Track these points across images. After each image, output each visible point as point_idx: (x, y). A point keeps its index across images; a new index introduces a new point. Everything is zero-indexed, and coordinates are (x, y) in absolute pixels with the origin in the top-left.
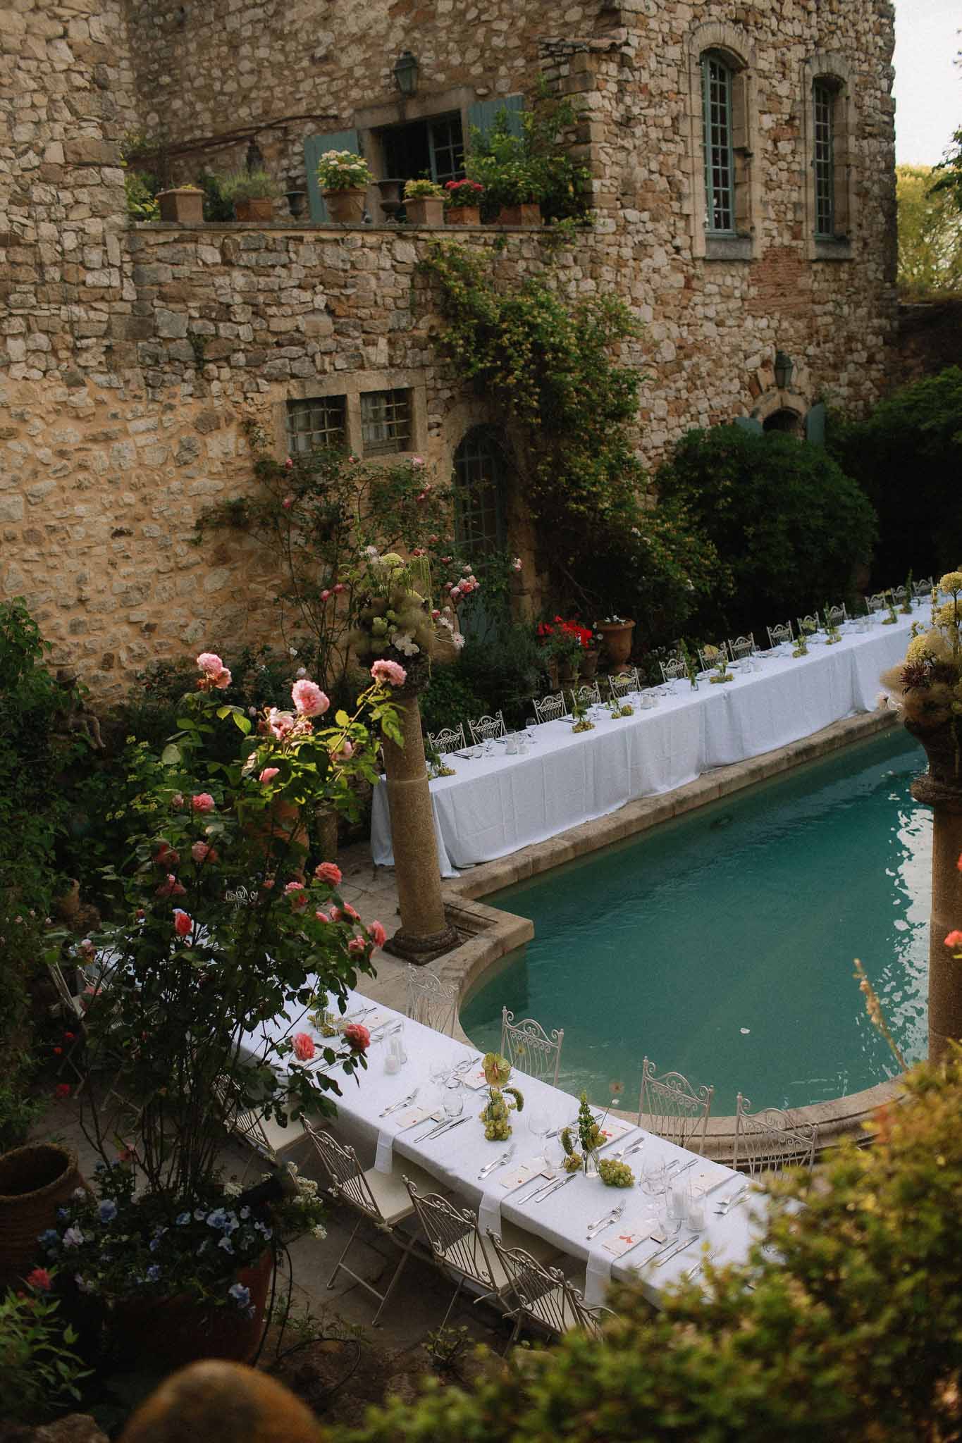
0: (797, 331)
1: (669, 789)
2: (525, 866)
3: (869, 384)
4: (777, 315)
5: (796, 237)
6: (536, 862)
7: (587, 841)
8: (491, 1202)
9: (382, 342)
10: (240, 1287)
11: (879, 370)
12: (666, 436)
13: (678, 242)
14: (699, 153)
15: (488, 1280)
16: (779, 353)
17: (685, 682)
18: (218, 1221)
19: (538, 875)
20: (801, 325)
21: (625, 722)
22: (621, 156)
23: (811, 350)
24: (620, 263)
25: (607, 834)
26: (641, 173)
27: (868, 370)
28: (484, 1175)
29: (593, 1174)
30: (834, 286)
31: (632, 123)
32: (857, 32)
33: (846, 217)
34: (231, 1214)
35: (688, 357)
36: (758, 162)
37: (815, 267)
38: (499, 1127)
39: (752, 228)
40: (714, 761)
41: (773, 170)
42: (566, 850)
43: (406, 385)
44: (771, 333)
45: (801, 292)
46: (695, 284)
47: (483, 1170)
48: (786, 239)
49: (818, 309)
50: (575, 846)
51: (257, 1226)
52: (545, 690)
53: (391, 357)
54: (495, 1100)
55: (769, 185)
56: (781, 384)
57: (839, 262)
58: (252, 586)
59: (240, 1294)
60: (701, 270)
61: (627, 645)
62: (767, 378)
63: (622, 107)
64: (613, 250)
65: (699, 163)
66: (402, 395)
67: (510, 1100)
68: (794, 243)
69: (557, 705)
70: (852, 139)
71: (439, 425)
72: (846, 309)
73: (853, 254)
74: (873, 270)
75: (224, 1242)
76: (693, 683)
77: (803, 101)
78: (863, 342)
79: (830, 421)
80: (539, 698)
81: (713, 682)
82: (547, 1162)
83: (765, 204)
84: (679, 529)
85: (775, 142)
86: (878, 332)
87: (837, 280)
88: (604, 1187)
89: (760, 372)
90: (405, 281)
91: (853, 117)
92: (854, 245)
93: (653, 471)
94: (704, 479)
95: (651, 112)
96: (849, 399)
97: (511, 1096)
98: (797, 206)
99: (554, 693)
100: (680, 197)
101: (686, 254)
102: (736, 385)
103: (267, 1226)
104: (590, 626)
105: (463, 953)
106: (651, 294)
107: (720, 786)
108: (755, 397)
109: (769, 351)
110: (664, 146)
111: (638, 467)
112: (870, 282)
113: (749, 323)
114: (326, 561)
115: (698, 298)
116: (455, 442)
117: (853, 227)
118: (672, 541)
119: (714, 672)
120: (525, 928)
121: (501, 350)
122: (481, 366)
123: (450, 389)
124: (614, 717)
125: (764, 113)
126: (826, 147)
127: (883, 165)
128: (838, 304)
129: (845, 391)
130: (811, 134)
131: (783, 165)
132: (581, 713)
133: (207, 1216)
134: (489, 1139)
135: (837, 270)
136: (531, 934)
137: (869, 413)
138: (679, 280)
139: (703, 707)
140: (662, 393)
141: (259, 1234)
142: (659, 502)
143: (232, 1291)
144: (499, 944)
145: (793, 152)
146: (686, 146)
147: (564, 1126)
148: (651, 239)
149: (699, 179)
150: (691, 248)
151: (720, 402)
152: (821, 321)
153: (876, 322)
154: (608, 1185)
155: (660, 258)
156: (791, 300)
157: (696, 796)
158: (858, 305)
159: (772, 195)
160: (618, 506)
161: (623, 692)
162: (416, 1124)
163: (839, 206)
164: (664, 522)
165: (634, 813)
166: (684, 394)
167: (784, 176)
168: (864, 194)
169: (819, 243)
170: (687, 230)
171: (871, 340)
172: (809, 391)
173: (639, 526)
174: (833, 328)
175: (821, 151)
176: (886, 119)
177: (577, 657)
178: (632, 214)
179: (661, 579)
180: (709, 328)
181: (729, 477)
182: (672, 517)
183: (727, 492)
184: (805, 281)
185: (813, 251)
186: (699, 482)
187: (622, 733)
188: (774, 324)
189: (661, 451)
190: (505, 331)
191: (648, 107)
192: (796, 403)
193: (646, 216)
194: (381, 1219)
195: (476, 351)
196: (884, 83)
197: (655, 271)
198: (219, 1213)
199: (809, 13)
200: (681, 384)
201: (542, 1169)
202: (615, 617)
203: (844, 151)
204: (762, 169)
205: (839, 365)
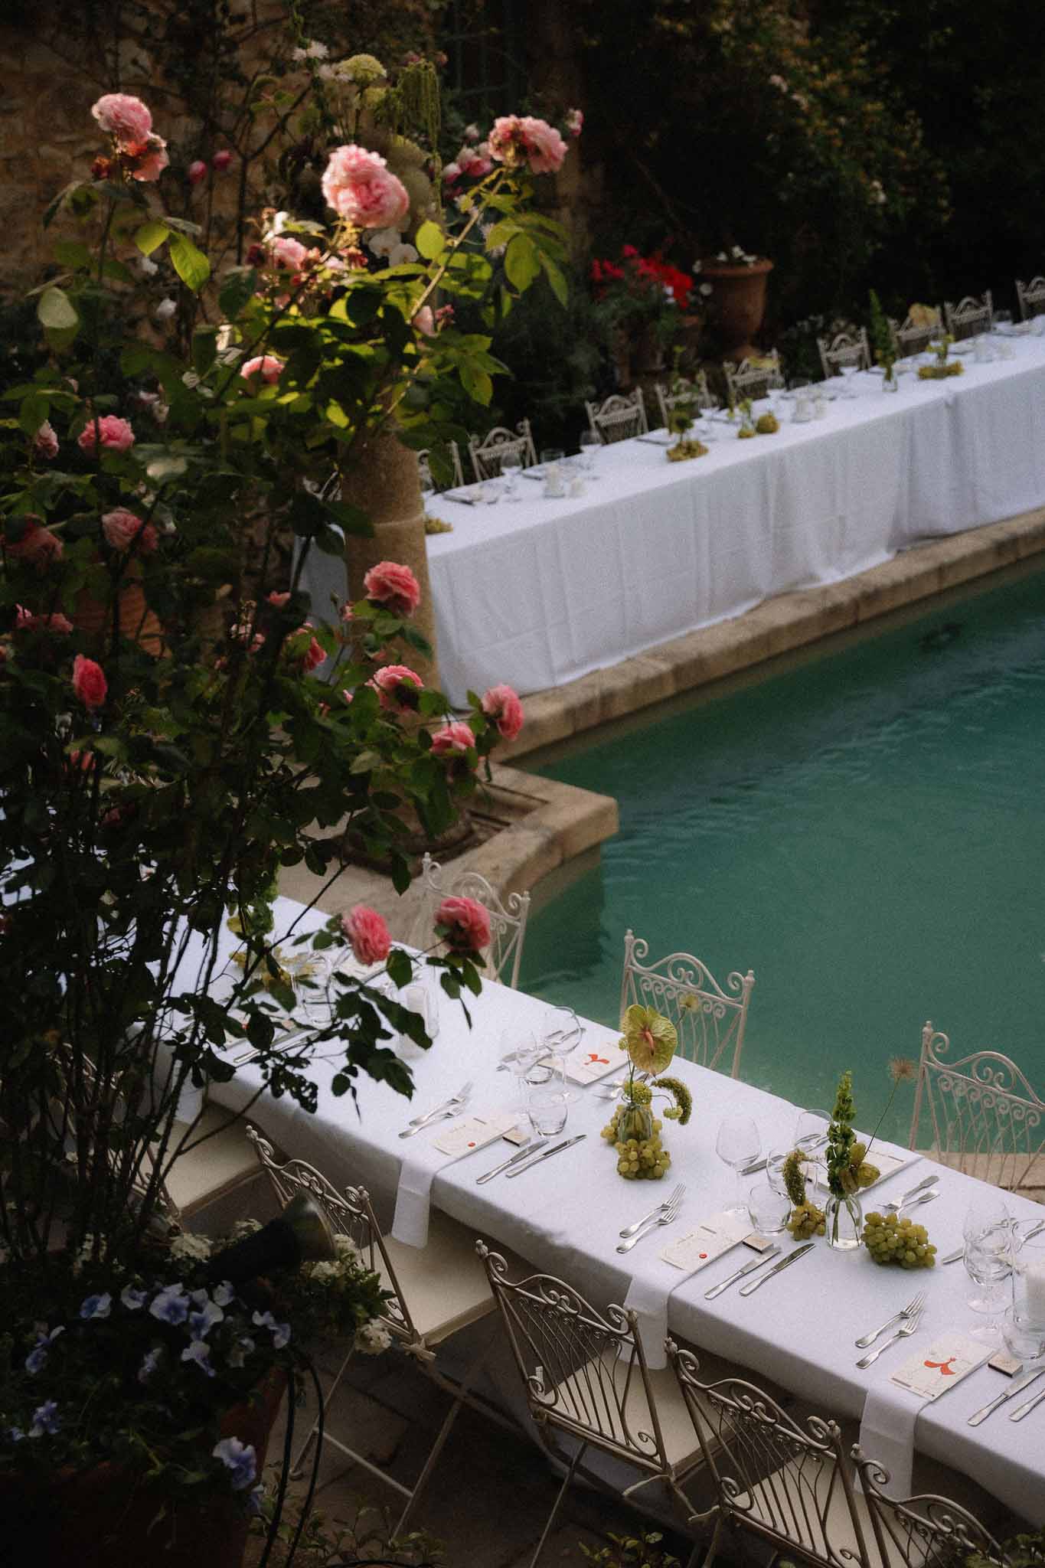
1: (840, 578)
2: (588, 705)
6: (607, 698)
7: (700, 663)
8: (650, 1295)
10: (235, 1443)
15: (650, 1448)
17: (873, 378)
18: (173, 1309)
19: (607, 723)
21: (761, 446)
25: (739, 650)
28: (629, 1243)
29: (849, 1242)
34: (200, 1295)
38: (647, 1153)
40: (923, 526)
42: (659, 680)
47: (624, 1234)
50: (678, 672)
51: (258, 1320)
52: (606, 387)
54: (638, 1098)
58: (46, 150)
59: (234, 1457)
61: (755, 306)
67: (662, 1102)
69: (629, 414)
75: (195, 1351)
76: (888, 377)
80: (598, 399)
81: (925, 375)
82: (753, 1219)
84: (852, 85)
88: (873, 1266)
97: (669, 1093)
99: (625, 392)
103: (279, 1319)
104: (687, 270)
105: (490, 857)
107: (941, 571)
114: (190, 112)
118: (841, 110)
119: (929, 358)
120: (602, 814)
124: (742, 436)
132: (683, 425)
133: (149, 1300)
134: (628, 1176)
136: (612, 827)
139: (908, 423)
141: (263, 1336)
142: (812, 34)
143: (218, 1452)
144: (556, 841)
147: (787, 1149)
154: (882, 1263)
157: (896, 587)
160: (745, 33)
161: (758, 391)
162: (475, 1149)
164: (824, 71)
165: (783, 615)
173: (782, 71)
177: (667, 323)
179: (822, 182)
182: (841, 62)
183: (945, 16)
187: (760, 466)
194: (414, 1335)
198: (173, 1293)
201: (742, 1231)
202: (737, 251)
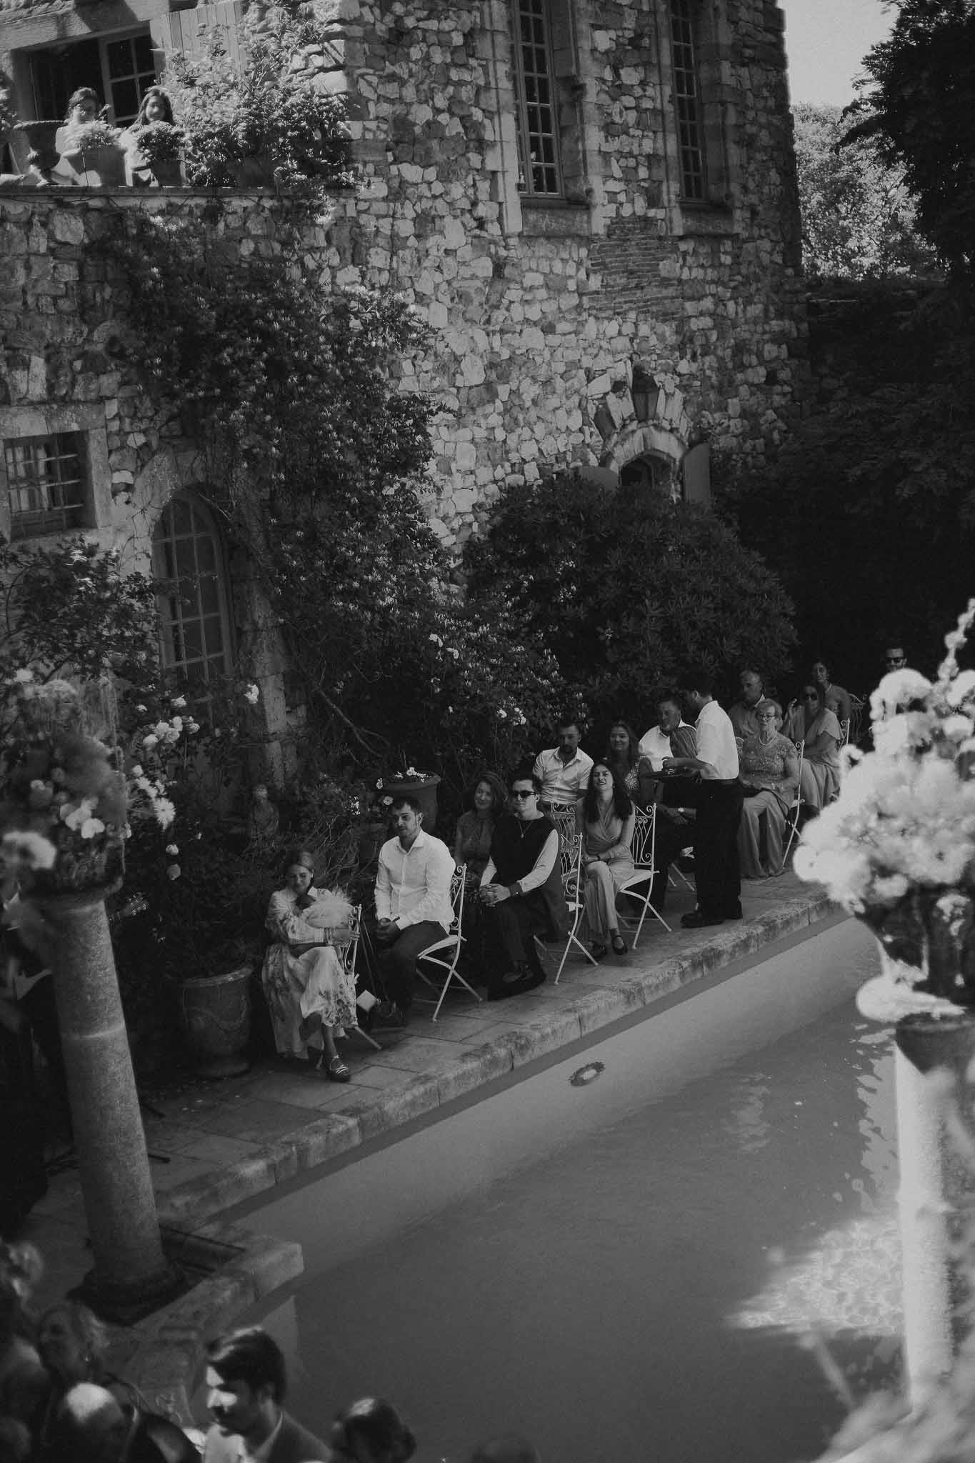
0: (662, 338)
2: (287, 1160)
3: (771, 414)
4: (632, 316)
5: (653, 201)
6: (303, 1153)
7: (381, 1116)
9: (39, 365)
11: (784, 395)
12: (475, 497)
13: (481, 211)
14: (505, 84)
16: (638, 371)
20: (668, 330)
22: (391, 90)
23: (684, 367)
24: (395, 245)
26: (422, 114)
27: (768, 395)
30: (711, 275)
31: (406, 39)
33: (723, 176)
35: (503, 377)
36: (592, 95)
37: (683, 246)
39: (589, 192)
42: (348, 1132)
43: (75, 427)
44: (622, 343)
45: (665, 283)
46: (507, 271)
49: (690, 307)
50: (362, 1125)
53: (51, 388)
55: (610, 129)
56: (643, 415)
57: (718, 238)
60: (516, 251)
62: (621, 407)
63: (389, 19)
64: (385, 225)
65: (507, 97)
66: (71, 443)
68: (651, 213)
70: (726, 67)
71: (129, 488)
72: (731, 305)
73: (737, 229)
74: (766, 250)
77: (653, 12)
78: (759, 355)
79: (719, 470)
83: (605, 156)
84: (501, 634)
85: (616, 69)
86: (778, 339)
87: (717, 265)
89: (611, 399)
90: (69, 273)
91: (726, 36)
92: (738, 214)
93: (458, 550)
94: (534, 560)
95: (433, 25)
96: (744, 436)
98: (652, 159)
100: (482, 146)
101: (494, 229)
102: (576, 421)
104: (372, 786)
105: (192, 1302)
106: (444, 286)
108: (606, 437)
109: (624, 370)
110: (454, 75)
111: (435, 543)
112: (764, 268)
113: (591, 327)
115: (514, 294)
116: (154, 513)
117: (735, 188)
118: (491, 652)
120: (289, 1258)
121: (219, 370)
122: (190, 395)
123: (145, 432)
125: (599, 28)
126: (689, 77)
127: (771, 103)
128: (719, 301)
129: (736, 425)
130: (666, 59)
131: (628, 101)
135: (715, 253)
136: (298, 1267)
137: (772, 458)
138: (485, 267)
140: (465, 434)
142: (469, 594)
144: (249, 1285)
145: (643, 83)
146: (486, 74)
148: (440, 205)
149: (508, 121)
150: (500, 219)
151: (554, 445)
152: (695, 324)
153: (775, 325)
155: (454, 234)
156: (653, 292)
158: (749, 301)
159: (614, 145)
160: (407, 603)
163: (713, 161)
164: (477, 624)
166: (500, 434)
167: (632, 116)
168: (748, 143)
169: (686, 210)
170: (493, 196)
171: (770, 350)
172: (684, 426)
173: (441, 630)
174: (714, 336)
175: (681, 82)
176: (770, 37)
178: (411, 172)
179: (477, 710)
180: (534, 338)
181: (572, 555)
182: (490, 617)
183: (569, 577)
184: (667, 267)
185: (679, 224)
186: (530, 563)
188: (628, 329)
189: (470, 518)
190: (226, 344)
191: (428, 18)
192: (668, 445)
193: (431, 173)
195: (182, 374)
197: (447, 252)
200: (495, 420)
202: (411, 771)
203: (717, 83)
204: (600, 107)
205: (726, 388)
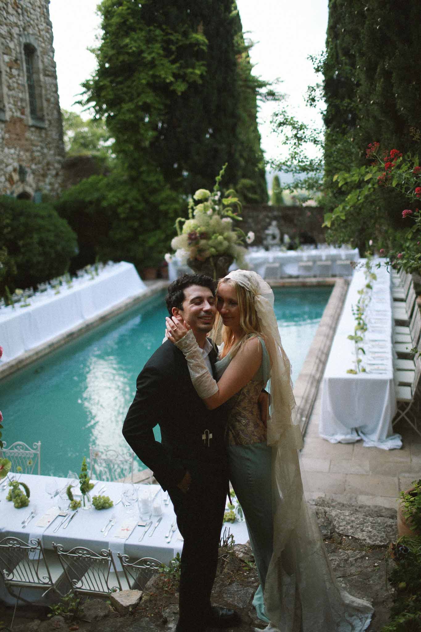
0: (27, 157)
3: (57, 185)
4: (18, 148)
5: (23, 113)
11: (61, 179)
15: (47, 581)
16: (21, 166)
20: (28, 154)
23: (33, 167)
27: (56, 179)
28: (26, 525)
30: (40, 139)
32: (39, 29)
33: (42, 109)
36: (4, 76)
37: (33, 129)
39: (4, 106)
41: (10, 81)
44: (15, 157)
45: (27, 140)
47: (23, 523)
48: (18, 114)
49: (35, 148)
54: (16, 487)
55: (9, 87)
56: (23, 180)
57: (41, 128)
62: (16, 177)
68: (22, 117)
70: (41, 76)
73: (46, 126)
74: (54, 134)
77: (21, 53)
78: (53, 166)
82: (60, 508)
83: (9, 96)
85: (11, 68)
86: (59, 162)
87: (41, 136)
89: (13, 174)
91: (41, 66)
92: (46, 122)
96: (50, 191)
98: (22, 100)
102: (3, 179)
108: (12, 185)
109: (16, 165)
112: (54, 140)
113: (6, 150)
117: (45, 113)
125: (5, 54)
126: (31, 77)
127: (53, 90)
128: (42, 148)
129: (49, 187)
130: (25, 69)
131: (14, 80)
134: (18, 507)
135: (40, 132)
137: (59, 197)
139: (21, 318)
145: (19, 75)
152: (36, 154)
153: (58, 158)
154: (100, 509)
156: (23, 142)
157: (27, 358)
158: (50, 149)
159: (11, 93)
163: (38, 104)
167: (15, 85)
168: (48, 100)
169: (33, 118)
171: (57, 165)
172: (34, 186)
174: (41, 158)
175: (29, 78)
176: (53, 69)
183: (8, 225)
184: (28, 135)
185: (31, 122)
188: (17, 152)
192: (29, 190)
196: (51, 54)
199: (19, 14)
201: (58, 512)
203: (39, 81)
204: (6, 80)
205: (44, 176)
